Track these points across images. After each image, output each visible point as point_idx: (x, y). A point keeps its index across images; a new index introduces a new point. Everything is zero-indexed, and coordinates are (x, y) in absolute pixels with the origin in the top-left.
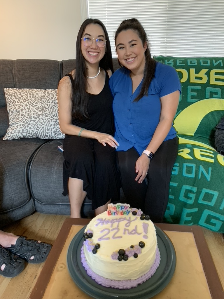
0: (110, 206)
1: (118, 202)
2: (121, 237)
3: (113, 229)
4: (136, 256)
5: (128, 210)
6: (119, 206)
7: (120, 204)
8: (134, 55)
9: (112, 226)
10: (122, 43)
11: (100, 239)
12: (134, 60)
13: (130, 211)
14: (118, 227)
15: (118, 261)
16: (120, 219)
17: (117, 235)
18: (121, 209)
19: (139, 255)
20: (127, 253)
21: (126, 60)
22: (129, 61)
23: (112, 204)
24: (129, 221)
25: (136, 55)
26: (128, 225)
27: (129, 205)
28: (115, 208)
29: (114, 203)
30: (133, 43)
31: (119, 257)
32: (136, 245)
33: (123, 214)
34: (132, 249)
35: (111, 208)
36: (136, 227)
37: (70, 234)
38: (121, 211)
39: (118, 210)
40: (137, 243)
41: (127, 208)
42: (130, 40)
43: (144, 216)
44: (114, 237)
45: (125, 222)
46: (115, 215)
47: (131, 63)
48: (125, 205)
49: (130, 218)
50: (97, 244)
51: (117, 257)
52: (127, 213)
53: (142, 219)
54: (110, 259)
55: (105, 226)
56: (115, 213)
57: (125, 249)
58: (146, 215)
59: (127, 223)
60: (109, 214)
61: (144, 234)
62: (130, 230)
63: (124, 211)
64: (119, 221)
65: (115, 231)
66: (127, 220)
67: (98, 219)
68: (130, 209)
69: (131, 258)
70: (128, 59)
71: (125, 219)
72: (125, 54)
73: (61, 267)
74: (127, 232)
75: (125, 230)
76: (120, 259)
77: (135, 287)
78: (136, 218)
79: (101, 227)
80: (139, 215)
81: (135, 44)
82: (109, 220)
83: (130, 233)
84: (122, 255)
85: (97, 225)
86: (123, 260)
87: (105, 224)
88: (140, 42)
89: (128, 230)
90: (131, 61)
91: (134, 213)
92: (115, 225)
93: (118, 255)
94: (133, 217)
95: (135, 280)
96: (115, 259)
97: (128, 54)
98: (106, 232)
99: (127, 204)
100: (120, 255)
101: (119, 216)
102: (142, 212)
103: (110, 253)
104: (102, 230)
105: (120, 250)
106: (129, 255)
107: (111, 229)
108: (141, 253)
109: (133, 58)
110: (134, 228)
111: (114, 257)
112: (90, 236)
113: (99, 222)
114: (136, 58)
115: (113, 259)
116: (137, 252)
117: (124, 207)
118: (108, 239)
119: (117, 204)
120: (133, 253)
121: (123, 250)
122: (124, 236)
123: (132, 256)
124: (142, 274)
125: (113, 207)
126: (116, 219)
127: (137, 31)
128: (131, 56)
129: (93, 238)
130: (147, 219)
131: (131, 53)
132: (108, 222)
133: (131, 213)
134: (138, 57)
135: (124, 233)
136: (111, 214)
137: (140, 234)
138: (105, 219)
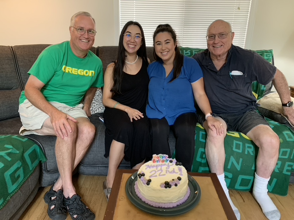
0: (155, 156)
1: (160, 154)
2: (164, 175)
3: (158, 171)
4: (176, 185)
5: (166, 159)
6: (161, 156)
7: (161, 154)
8: (167, 50)
9: (157, 169)
10: (160, 41)
11: (151, 176)
12: (167, 54)
13: (168, 160)
14: (161, 169)
15: (164, 188)
16: (162, 164)
17: (161, 174)
18: (162, 158)
19: (178, 185)
20: (170, 183)
21: (161, 53)
22: (163, 54)
23: (155, 155)
24: (169, 166)
25: (169, 50)
26: (168, 168)
27: (167, 156)
28: (158, 158)
29: (157, 154)
30: (168, 41)
31: (166, 186)
32: (176, 179)
33: (163, 162)
34: (173, 181)
35: (155, 158)
36: (174, 169)
37: (122, 179)
38: (162, 160)
39: (160, 159)
40: (177, 178)
41: (166, 157)
42: (166, 40)
43: (178, 163)
44: (159, 175)
45: (165, 167)
46: (157, 162)
47: (165, 56)
48: (165, 155)
49: (168, 164)
50: (149, 179)
51: (164, 186)
52: (166, 161)
53: (177, 164)
54: (159, 188)
55: (152, 169)
56: (157, 161)
57: (169, 181)
58: (179, 162)
59: (167, 167)
60: (153, 162)
61: (179, 173)
62: (170, 171)
63: (164, 160)
64: (161, 166)
65: (160, 172)
66: (166, 165)
67: (146, 166)
68: (168, 159)
69: (173, 187)
70: (163, 52)
71: (165, 165)
72: (161, 49)
73: (122, 198)
74: (168, 172)
75: (166, 171)
76: (166, 187)
77: (175, 207)
78: (173, 164)
79: (149, 170)
80: (174, 163)
81: (169, 43)
82: (154, 165)
83: (171, 173)
84: (167, 185)
85: (146, 169)
86: (168, 188)
87: (151, 168)
88: (172, 41)
89: (169, 171)
90: (165, 54)
91: (171, 162)
92: (159, 168)
93: (165, 185)
94: (171, 164)
95: (175, 202)
96: (163, 187)
97: (164, 49)
98: (154, 172)
99: (166, 155)
100: (166, 185)
101: (161, 163)
102: (176, 161)
103: (159, 184)
104: (151, 171)
105: (165, 182)
106: (172, 185)
107: (156, 170)
108: (179, 183)
109: (167, 52)
110: (172, 170)
111: (162, 186)
112: (143, 175)
113: (147, 167)
114: (169, 52)
115: (161, 187)
116: (177, 183)
117: (164, 156)
118: (156, 176)
119: (159, 155)
120: (175, 184)
121: (167, 182)
122: (166, 174)
123: (173, 185)
124: (179, 199)
125: (157, 157)
126: (159, 165)
127: (170, 33)
128: (165, 51)
129: (145, 176)
130: (181, 165)
131: (166, 48)
132: (153, 167)
133: (168, 162)
134: (170, 51)
135: (166, 173)
136: (155, 162)
137: (177, 173)
138: (151, 165)
